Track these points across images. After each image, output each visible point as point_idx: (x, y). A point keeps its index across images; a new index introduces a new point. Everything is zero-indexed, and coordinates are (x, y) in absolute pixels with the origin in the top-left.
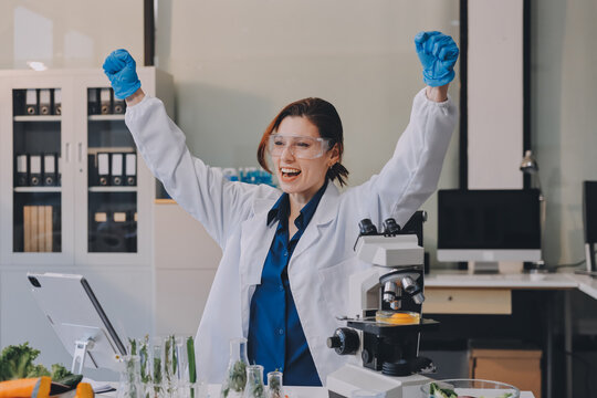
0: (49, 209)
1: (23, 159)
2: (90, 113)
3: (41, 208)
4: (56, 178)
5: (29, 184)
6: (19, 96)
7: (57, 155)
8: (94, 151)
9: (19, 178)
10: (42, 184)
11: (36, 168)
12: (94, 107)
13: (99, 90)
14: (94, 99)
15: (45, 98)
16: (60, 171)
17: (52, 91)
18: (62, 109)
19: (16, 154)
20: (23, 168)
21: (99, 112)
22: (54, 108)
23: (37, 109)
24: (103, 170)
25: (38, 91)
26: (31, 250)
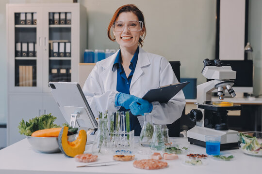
0: (31, 67)
1: (19, 45)
2: (50, 24)
3: (27, 67)
4: (34, 54)
5: (22, 56)
6: (17, 16)
7: (35, 43)
8: (51, 42)
9: (17, 53)
10: (28, 56)
11: (25, 49)
12: (51, 21)
13: (54, 13)
14: (51, 18)
15: (29, 17)
16: (36, 50)
17: (32, 14)
18: (38, 22)
19: (16, 42)
20: (19, 49)
21: (54, 23)
22: (33, 22)
23: (25, 22)
24: (56, 50)
25: (26, 13)
26: (23, 86)
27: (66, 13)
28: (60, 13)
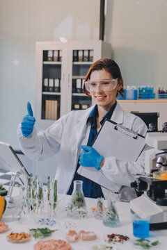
0: (56, 102)
1: (46, 80)
2: (74, 61)
3: (53, 101)
4: (59, 89)
5: (48, 91)
6: (45, 53)
7: (60, 79)
8: (75, 77)
9: (44, 88)
10: (54, 91)
11: (51, 85)
12: (76, 58)
13: (78, 51)
14: (76, 55)
15: (56, 55)
16: (61, 86)
17: (59, 51)
18: (62, 59)
19: (44, 78)
20: (46, 84)
21: (78, 61)
22: (59, 59)
23: (53, 59)
24: (79, 86)
25: (53, 51)
26: (48, 119)
27: (89, 51)
28: (83, 51)
